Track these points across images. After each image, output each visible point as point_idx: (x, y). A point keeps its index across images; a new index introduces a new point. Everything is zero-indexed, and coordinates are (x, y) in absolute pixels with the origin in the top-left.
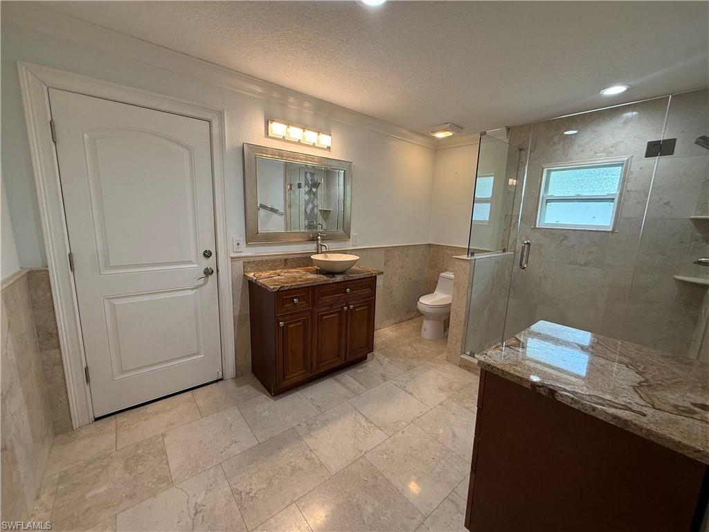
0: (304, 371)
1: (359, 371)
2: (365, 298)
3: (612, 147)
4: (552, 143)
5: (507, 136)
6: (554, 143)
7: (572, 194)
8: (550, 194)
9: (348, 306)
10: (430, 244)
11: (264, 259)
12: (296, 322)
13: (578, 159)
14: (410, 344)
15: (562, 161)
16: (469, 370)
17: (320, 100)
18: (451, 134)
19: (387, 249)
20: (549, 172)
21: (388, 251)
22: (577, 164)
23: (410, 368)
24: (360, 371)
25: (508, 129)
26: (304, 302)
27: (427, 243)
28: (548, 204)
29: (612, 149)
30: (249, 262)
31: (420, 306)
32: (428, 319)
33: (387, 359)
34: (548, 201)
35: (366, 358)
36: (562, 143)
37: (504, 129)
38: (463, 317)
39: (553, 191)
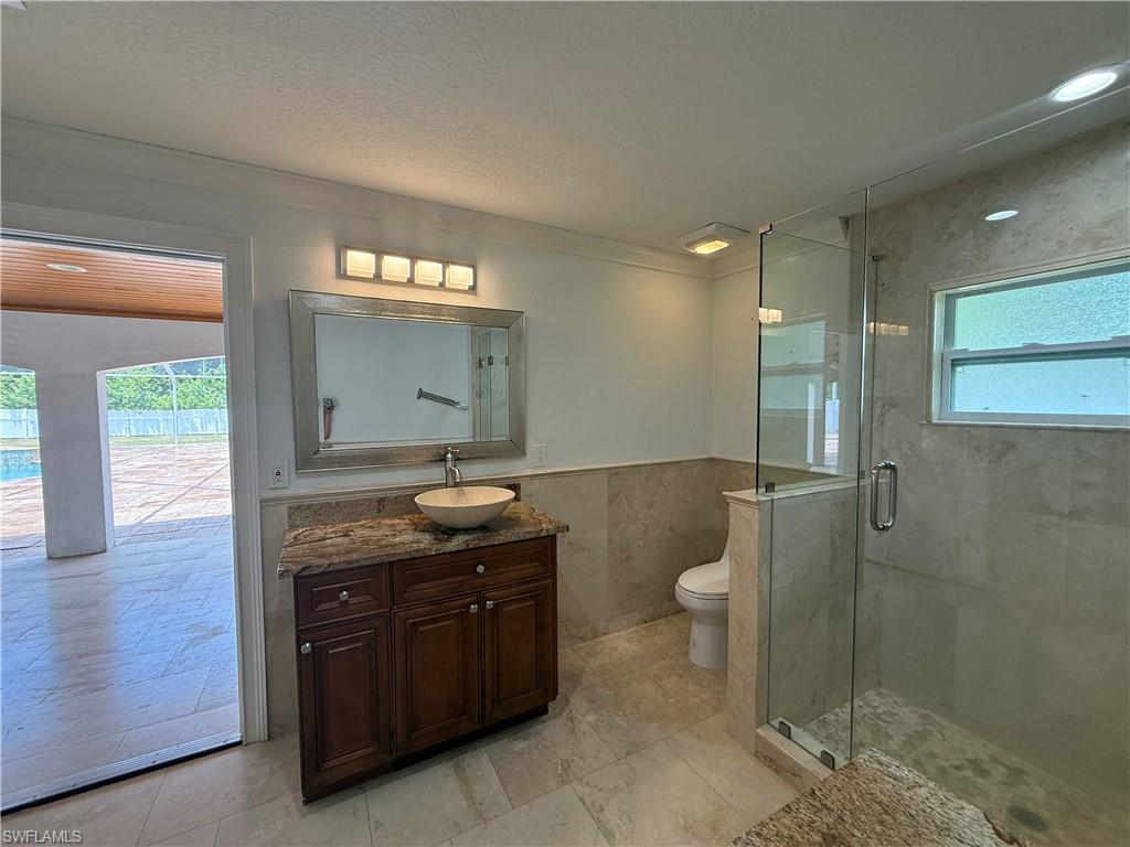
0: (372, 749)
1: (516, 747)
2: (529, 582)
3: (1107, 224)
4: (945, 237)
5: (846, 235)
6: (952, 236)
7: (1014, 343)
8: (958, 346)
9: (481, 603)
10: (712, 459)
11: (333, 500)
12: (347, 642)
13: (1018, 263)
14: (656, 679)
15: (978, 271)
16: (776, 771)
17: (449, 206)
18: (725, 245)
19: (613, 473)
20: (950, 301)
21: (616, 474)
22: (1017, 273)
23: (635, 747)
24: (520, 745)
25: (846, 221)
26: (368, 598)
27: (705, 456)
28: (959, 369)
29: (1108, 231)
30: (298, 508)
31: (681, 596)
32: (700, 622)
33: (591, 718)
34: (955, 363)
35: (546, 712)
36: (970, 233)
37: (837, 225)
38: (753, 634)
39: (968, 339)
